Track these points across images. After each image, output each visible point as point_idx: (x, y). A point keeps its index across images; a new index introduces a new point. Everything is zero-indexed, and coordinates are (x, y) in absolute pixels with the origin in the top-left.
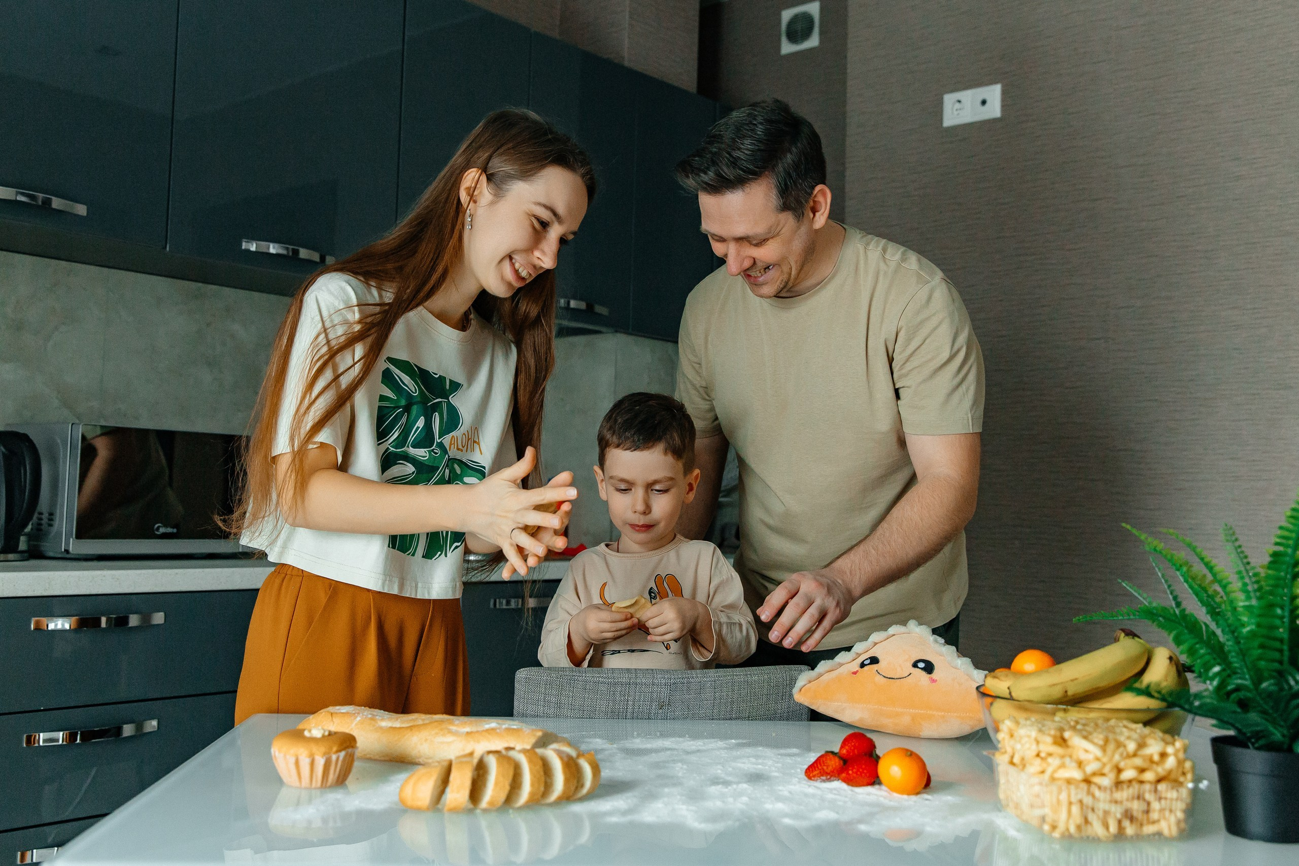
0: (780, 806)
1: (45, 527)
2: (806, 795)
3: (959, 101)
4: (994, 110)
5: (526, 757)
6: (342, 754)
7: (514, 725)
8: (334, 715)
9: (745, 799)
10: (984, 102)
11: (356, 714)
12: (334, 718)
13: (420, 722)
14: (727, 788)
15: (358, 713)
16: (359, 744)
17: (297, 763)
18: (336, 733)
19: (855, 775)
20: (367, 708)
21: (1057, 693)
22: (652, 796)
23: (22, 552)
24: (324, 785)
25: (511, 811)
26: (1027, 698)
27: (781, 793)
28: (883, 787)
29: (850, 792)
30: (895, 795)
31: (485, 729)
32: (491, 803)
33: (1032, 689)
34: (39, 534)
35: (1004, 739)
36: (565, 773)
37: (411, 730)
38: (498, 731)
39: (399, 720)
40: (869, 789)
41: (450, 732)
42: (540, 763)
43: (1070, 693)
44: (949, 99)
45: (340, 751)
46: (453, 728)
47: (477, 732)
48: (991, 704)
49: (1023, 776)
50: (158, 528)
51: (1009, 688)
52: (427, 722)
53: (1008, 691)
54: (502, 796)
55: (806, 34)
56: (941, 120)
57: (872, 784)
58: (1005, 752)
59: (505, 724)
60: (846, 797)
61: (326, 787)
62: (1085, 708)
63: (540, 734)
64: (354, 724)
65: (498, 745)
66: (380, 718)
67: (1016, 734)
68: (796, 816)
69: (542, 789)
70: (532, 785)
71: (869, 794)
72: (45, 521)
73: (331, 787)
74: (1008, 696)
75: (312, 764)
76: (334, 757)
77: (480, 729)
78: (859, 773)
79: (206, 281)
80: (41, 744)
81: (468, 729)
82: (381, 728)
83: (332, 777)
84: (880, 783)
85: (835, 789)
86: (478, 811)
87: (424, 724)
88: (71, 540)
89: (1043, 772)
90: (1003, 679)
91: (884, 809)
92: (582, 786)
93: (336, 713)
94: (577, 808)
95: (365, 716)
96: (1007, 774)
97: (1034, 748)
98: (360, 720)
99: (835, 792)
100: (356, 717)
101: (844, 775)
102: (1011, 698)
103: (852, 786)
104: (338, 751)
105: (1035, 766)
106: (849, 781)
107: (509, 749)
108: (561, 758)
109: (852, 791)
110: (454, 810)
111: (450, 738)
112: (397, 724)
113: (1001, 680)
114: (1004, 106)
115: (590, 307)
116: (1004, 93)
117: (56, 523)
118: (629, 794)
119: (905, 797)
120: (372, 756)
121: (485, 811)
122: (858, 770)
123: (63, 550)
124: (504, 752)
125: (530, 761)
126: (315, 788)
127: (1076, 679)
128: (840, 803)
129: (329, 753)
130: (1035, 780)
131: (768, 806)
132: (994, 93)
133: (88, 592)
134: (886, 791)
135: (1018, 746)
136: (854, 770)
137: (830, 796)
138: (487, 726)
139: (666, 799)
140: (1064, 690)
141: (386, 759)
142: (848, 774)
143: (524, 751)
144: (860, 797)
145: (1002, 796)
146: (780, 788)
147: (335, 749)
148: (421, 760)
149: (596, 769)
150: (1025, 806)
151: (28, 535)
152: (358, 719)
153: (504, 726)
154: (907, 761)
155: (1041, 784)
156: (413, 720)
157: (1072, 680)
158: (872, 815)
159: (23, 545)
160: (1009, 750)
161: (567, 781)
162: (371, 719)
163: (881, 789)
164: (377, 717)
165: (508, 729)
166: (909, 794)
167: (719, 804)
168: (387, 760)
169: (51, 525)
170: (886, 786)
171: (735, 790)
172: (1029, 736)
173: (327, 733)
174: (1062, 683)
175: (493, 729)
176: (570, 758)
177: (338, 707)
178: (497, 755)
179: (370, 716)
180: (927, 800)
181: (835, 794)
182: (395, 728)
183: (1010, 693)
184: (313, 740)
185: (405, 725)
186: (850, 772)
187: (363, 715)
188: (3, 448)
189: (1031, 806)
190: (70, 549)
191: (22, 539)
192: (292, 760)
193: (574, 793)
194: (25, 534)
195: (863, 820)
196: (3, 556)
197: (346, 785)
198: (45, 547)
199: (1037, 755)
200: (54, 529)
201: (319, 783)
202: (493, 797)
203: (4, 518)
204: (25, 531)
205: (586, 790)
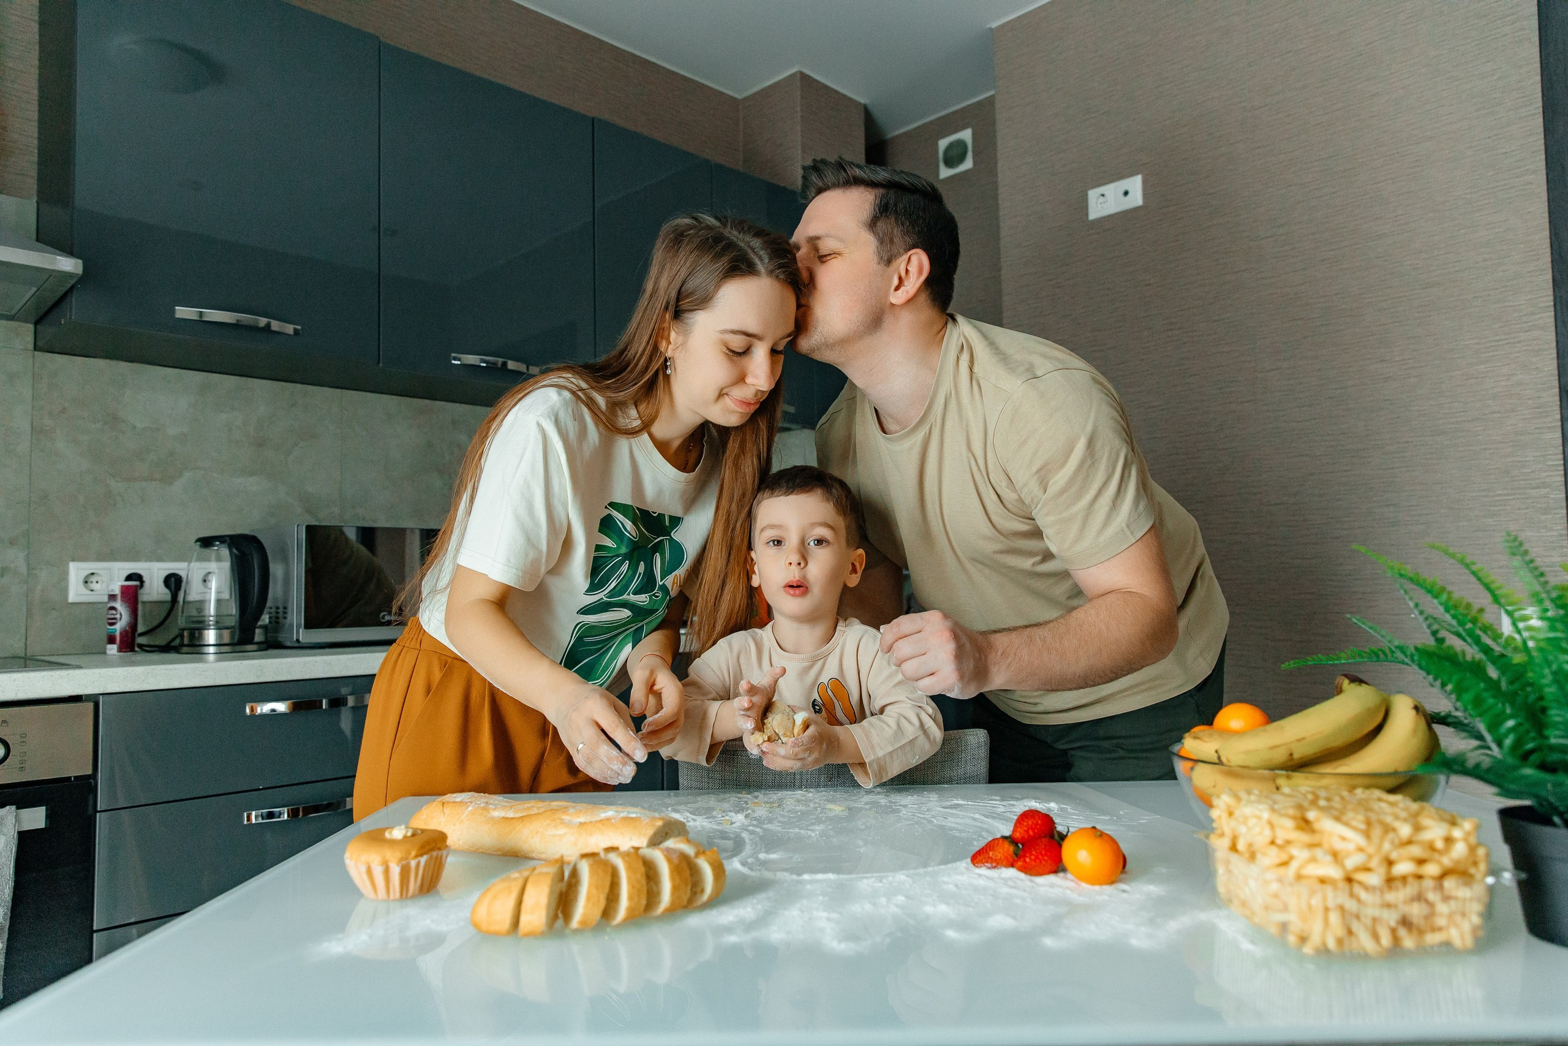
0: (943, 909)
1: (281, 620)
2: (976, 889)
3: (1103, 195)
4: (1137, 198)
5: (625, 861)
6: (423, 860)
7: (633, 813)
8: (445, 806)
9: (901, 899)
10: (1126, 193)
11: (469, 804)
12: (445, 809)
13: (535, 811)
15: (471, 802)
16: (449, 842)
17: (369, 871)
18: (423, 831)
19: (1033, 863)
20: (486, 794)
21: (1280, 756)
22: (791, 896)
23: (257, 643)
24: (404, 896)
25: (608, 930)
26: (1241, 763)
27: (945, 887)
28: (1069, 876)
29: (1028, 883)
30: (1084, 885)
31: (599, 819)
32: (584, 923)
33: (1247, 752)
34: (277, 623)
35: (1220, 817)
36: (672, 878)
37: (523, 821)
38: (613, 821)
39: (513, 809)
40: (1051, 878)
41: (563, 822)
42: (643, 869)
43: (1296, 756)
44: (1093, 194)
45: (422, 855)
46: (566, 818)
47: (589, 823)
48: (1192, 769)
49: (1254, 870)
50: (384, 616)
51: (1216, 752)
52: (541, 810)
53: (1216, 755)
54: (597, 913)
55: (962, 158)
56: (1087, 214)
57: (1055, 872)
58: (1222, 835)
59: (622, 812)
60: (1025, 891)
61: (407, 898)
62: (1315, 773)
63: (660, 823)
64: (465, 815)
65: (598, 842)
66: (493, 807)
67: (1237, 813)
68: (963, 925)
69: (644, 902)
70: (630, 898)
71: (1052, 886)
72: (280, 615)
73: (413, 897)
74: (1217, 761)
75: (387, 872)
76: (413, 863)
77: (594, 819)
78: (1037, 860)
79: (432, 398)
80: (254, 821)
81: (582, 819)
82: (493, 818)
83: (413, 886)
84: (1064, 870)
85: (1010, 879)
86: (567, 931)
87: (538, 814)
88: (301, 630)
89: (1285, 864)
90: (1207, 739)
91: (1073, 908)
92: (703, 891)
93: (448, 802)
94: (695, 921)
95: (475, 806)
96: (1227, 862)
97: (1268, 833)
98: (471, 810)
99: (1010, 883)
100: (469, 806)
101: (1020, 863)
102: (1220, 762)
103: (1031, 875)
104: (420, 854)
105: (1273, 856)
106: (1025, 869)
107: (610, 849)
108: (669, 860)
109: (1031, 881)
110: (531, 935)
111: (561, 831)
112: (511, 814)
113: (1205, 742)
114: (1145, 195)
116: (1144, 182)
117: (289, 616)
118: (762, 896)
119: (1097, 888)
120: (484, 850)
121: (576, 931)
122: (1037, 857)
123: (295, 639)
124: (603, 855)
125: (629, 868)
126: (395, 900)
127: (1304, 739)
128: (1018, 901)
129: (406, 859)
130: (1270, 875)
131: (929, 909)
132: (1135, 184)
133: (300, 678)
134: (1072, 881)
135: (1243, 829)
136: (1033, 857)
137: (1005, 890)
138: (603, 815)
139: (805, 902)
140: (1289, 753)
141: (500, 853)
142: (1025, 861)
143: (625, 855)
144: (1042, 890)
145: (1221, 889)
146: (945, 879)
147: (413, 853)
148: (534, 855)
149: (719, 870)
150: (1257, 905)
151: (265, 628)
152: (470, 808)
153: (622, 815)
154: (1097, 843)
155: (1280, 880)
156: (528, 809)
157: (1299, 740)
158: (1057, 918)
159: (259, 635)
160: (1227, 831)
161: (675, 889)
162: (484, 809)
163: (1066, 878)
164: (491, 806)
165: (625, 819)
166: (1101, 883)
167: (868, 907)
168: (500, 855)
169: (285, 618)
170: (1072, 874)
171: (890, 883)
172: (1259, 818)
173: (409, 834)
174: (1285, 744)
175: (608, 819)
176: (684, 857)
177: (455, 795)
178: (591, 861)
179: (483, 805)
180: (1124, 891)
181: (1011, 887)
182: (507, 818)
183: (1219, 758)
184: (393, 842)
185: (518, 815)
186: (1028, 860)
187: (476, 804)
188: (234, 550)
189: (1267, 908)
190: (301, 639)
191: (257, 631)
192: (363, 869)
193: (690, 901)
194: (261, 627)
195: (1047, 929)
196: (238, 648)
197: (438, 892)
198: (282, 637)
199: (1273, 843)
200: (288, 621)
201: (398, 894)
202: (584, 915)
203: (238, 613)
204: (260, 623)
205: (706, 896)
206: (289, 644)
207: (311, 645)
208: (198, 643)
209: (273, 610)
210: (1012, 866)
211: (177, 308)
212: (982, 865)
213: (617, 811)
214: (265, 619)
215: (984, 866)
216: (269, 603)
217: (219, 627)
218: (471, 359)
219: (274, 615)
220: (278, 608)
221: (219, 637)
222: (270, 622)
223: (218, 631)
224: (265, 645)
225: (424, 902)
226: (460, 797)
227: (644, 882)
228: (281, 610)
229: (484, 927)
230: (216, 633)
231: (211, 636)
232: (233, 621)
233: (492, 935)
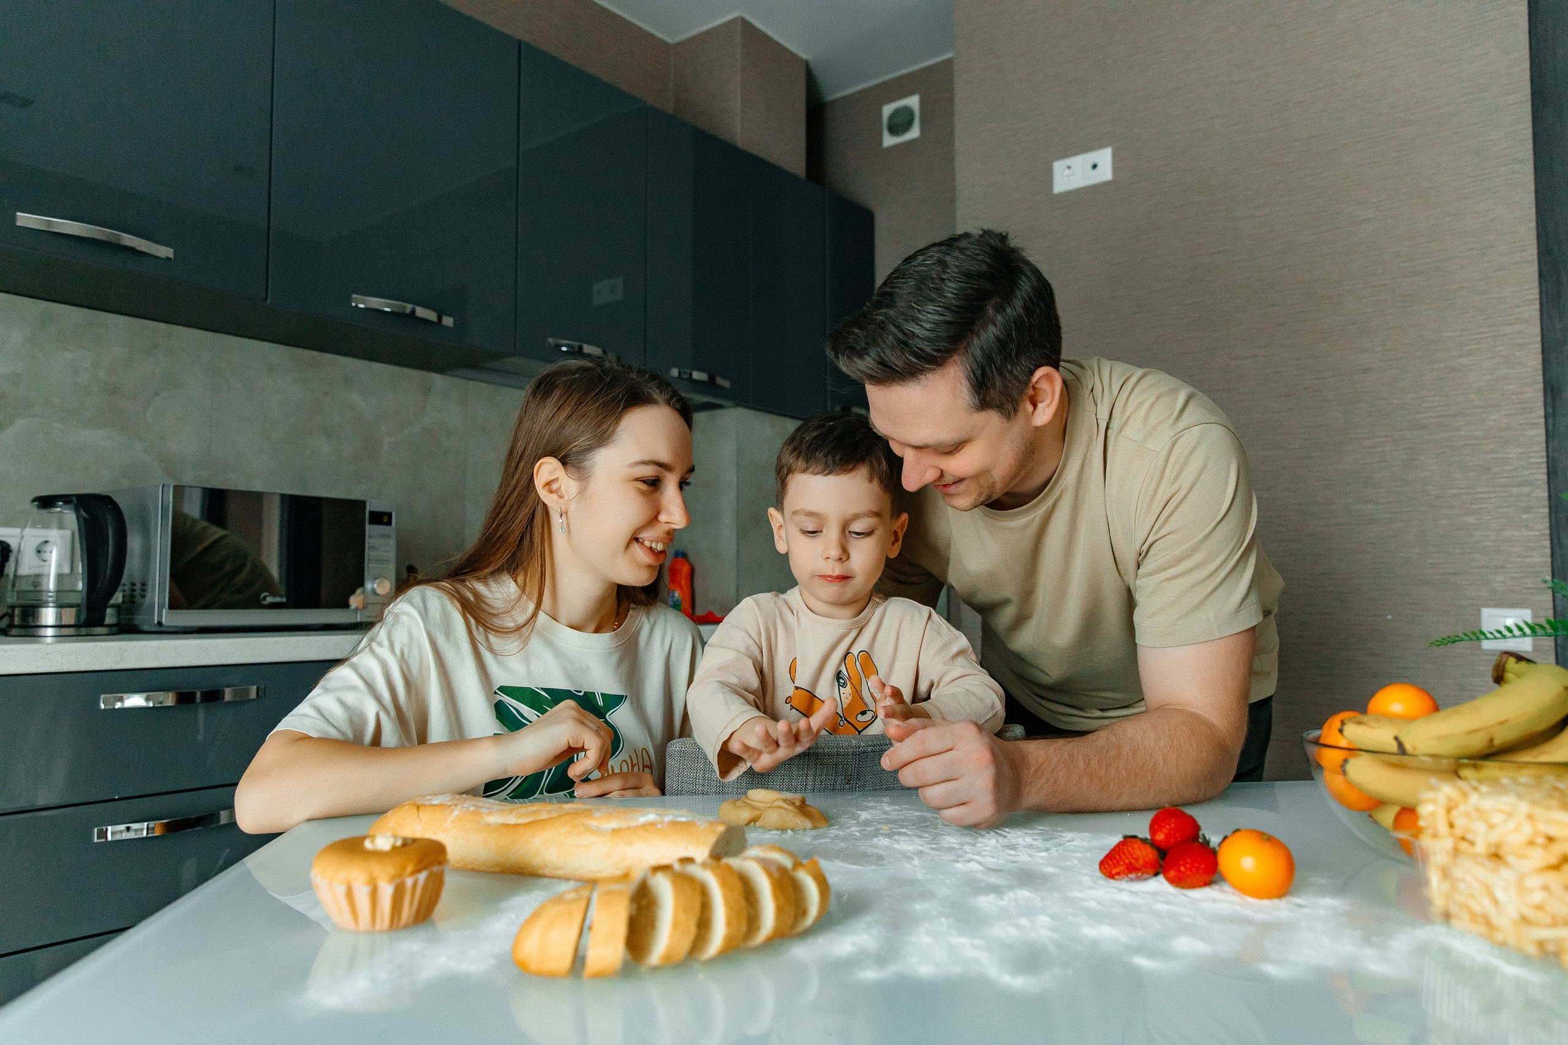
0: (1106, 930)
1: (138, 599)
3: (1069, 167)
4: (1105, 173)
6: (422, 876)
7: (681, 816)
8: (421, 809)
9: (1044, 919)
10: (1095, 166)
11: (453, 807)
12: (421, 814)
13: (545, 816)
14: (1002, 899)
15: (456, 805)
16: (448, 855)
17: (350, 894)
18: (415, 840)
19: (1188, 872)
23: (108, 626)
24: (395, 925)
25: (696, 966)
27: (1086, 904)
28: (1227, 888)
29: (1183, 898)
31: (639, 824)
32: (666, 956)
33: (1440, 738)
34: (131, 605)
35: (1432, 814)
36: (776, 897)
37: (530, 828)
38: (659, 826)
39: (514, 814)
40: (1206, 891)
41: (588, 829)
42: (739, 885)
43: (1497, 742)
44: (1059, 167)
45: (419, 871)
46: (593, 823)
47: (629, 828)
48: (1346, 761)
50: (265, 597)
51: (1396, 738)
52: (554, 815)
53: (1393, 742)
54: (685, 942)
55: (907, 126)
56: (1051, 187)
57: (1209, 883)
59: (667, 815)
60: (1186, 906)
61: (398, 928)
62: (1511, 762)
63: (721, 829)
64: (450, 821)
65: (668, 851)
66: (487, 811)
67: (1464, 807)
68: (1147, 951)
69: (744, 929)
70: (729, 923)
72: (138, 593)
73: (407, 926)
75: (374, 894)
76: (409, 882)
77: (632, 824)
78: (1194, 869)
79: (322, 349)
80: (109, 840)
81: (613, 824)
82: (488, 826)
83: (407, 912)
84: (1223, 879)
85: (1156, 893)
86: (643, 969)
87: (549, 819)
88: (164, 610)
90: (1374, 725)
92: (807, 910)
93: (425, 806)
94: (802, 952)
95: (464, 810)
96: (1448, 869)
99: (1159, 898)
100: (453, 810)
103: (1183, 888)
104: (418, 871)
106: (1179, 881)
107: (687, 860)
108: (769, 874)
109: (1186, 896)
110: (601, 976)
111: (589, 839)
112: (512, 819)
113: (1373, 727)
114: (1115, 169)
115: (712, 379)
116: (1115, 156)
117: (149, 595)
119: (1265, 902)
120: (475, 867)
121: (655, 969)
122: (1192, 866)
123: (156, 622)
124: (677, 867)
125: (724, 884)
126: (381, 931)
127: (1506, 721)
129: (401, 876)
130: (1534, 882)
131: (1088, 932)
132: (1104, 157)
133: (170, 665)
134: (1232, 893)
135: (1481, 827)
136: (1188, 866)
138: (642, 820)
139: (927, 925)
140: (1489, 738)
141: (497, 869)
142: (1179, 871)
143: (707, 867)
144: (1207, 906)
146: (1076, 894)
147: (410, 868)
148: (546, 872)
149: (823, 886)
150: (1505, 920)
151: (117, 607)
152: (456, 813)
153: (667, 819)
154: (1265, 849)
155: (1546, 888)
156: (534, 812)
157: (1501, 723)
159: (110, 616)
161: (779, 910)
162: (474, 813)
163: (1225, 891)
164: (483, 810)
165: (674, 824)
166: (1270, 896)
167: (1011, 930)
168: (498, 872)
169: (143, 596)
170: (1234, 887)
171: (1015, 900)
172: (1511, 812)
173: (399, 843)
174: (1485, 728)
175: (652, 824)
176: (782, 870)
178: (667, 874)
179: (472, 809)
180: (1300, 906)
182: (508, 825)
183: (1401, 745)
184: (378, 855)
185: (527, 820)
186: (1182, 869)
187: (462, 808)
188: (83, 513)
189: (1525, 920)
190: (164, 621)
191: (109, 611)
192: (341, 890)
193: (793, 926)
194: (113, 606)
196: (83, 631)
197: (432, 922)
198: (139, 619)
200: (148, 599)
201: (387, 924)
202: (670, 948)
203: (85, 588)
204: (112, 601)
205: (809, 920)
206: (146, 628)
207: (175, 629)
208: (33, 624)
209: (127, 588)
211: (18, 214)
212: (1125, 876)
213: (658, 815)
214: (118, 598)
215: (1128, 877)
216: (124, 580)
217: (60, 606)
218: (375, 302)
219: (128, 593)
220: (133, 584)
221: (59, 616)
222: (123, 602)
223: (59, 609)
224: (115, 629)
225: (422, 933)
226: (436, 800)
227: (743, 903)
228: (138, 587)
229: (534, 965)
230: (57, 613)
231: (49, 615)
232: (77, 599)
233: (548, 977)
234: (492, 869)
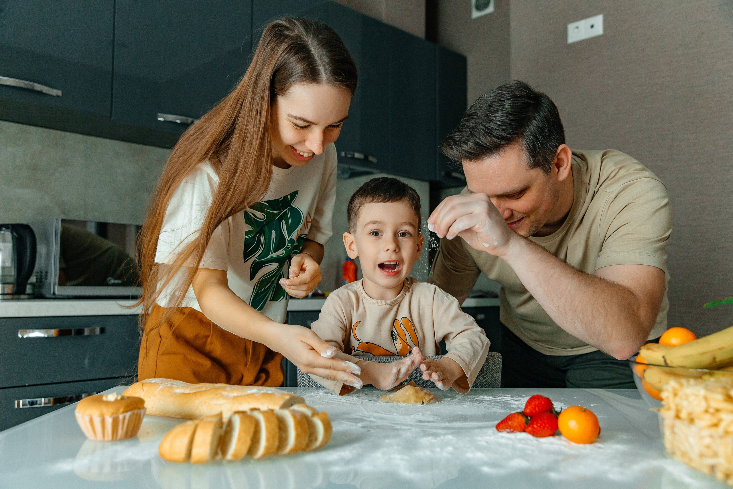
0: (479, 455)
1: (44, 280)
2: (500, 445)
3: (577, 27)
4: (599, 30)
5: (264, 416)
6: (128, 415)
7: (270, 391)
9: (450, 449)
10: (592, 26)
11: (160, 384)
12: (144, 387)
13: (204, 389)
14: (436, 439)
15: (161, 383)
16: (146, 405)
17: (91, 421)
18: (129, 397)
19: (539, 429)
20: (172, 379)
21: (707, 360)
22: (376, 447)
23: (28, 294)
24: (115, 438)
25: (252, 461)
26: (681, 364)
27: (480, 443)
28: (563, 438)
29: (535, 442)
30: (573, 444)
31: (247, 394)
32: (235, 455)
33: (685, 357)
34: (41, 284)
35: (668, 397)
36: (296, 429)
37: (195, 395)
38: (256, 395)
39: (189, 388)
40: (551, 439)
41: (222, 396)
43: (718, 359)
44: (571, 27)
45: (127, 411)
46: (225, 393)
47: (241, 396)
49: (693, 429)
50: (110, 280)
51: (663, 357)
52: (208, 389)
53: (663, 360)
54: (244, 449)
56: (567, 40)
57: (553, 435)
58: (669, 409)
59: (262, 390)
60: (533, 446)
61: (116, 440)
63: (287, 397)
64: (157, 391)
66: (176, 386)
67: (680, 394)
68: (493, 465)
69: (276, 443)
70: (268, 440)
71: (552, 443)
72: (44, 277)
73: (121, 440)
74: (663, 363)
75: (103, 421)
76: (121, 417)
77: (244, 394)
78: (542, 427)
80: (21, 406)
81: (235, 394)
82: (176, 394)
83: (121, 432)
84: (560, 434)
85: (523, 439)
86: (224, 462)
87: (206, 391)
89: (716, 425)
90: (656, 350)
91: (567, 457)
92: (316, 439)
93: (146, 383)
94: (310, 458)
95: (165, 386)
96: (672, 427)
97: (703, 404)
98: (161, 388)
99: (523, 442)
100: (159, 386)
101: (530, 428)
102: (667, 365)
103: (537, 437)
104: (126, 411)
105: (708, 420)
106: (534, 433)
107: (253, 410)
108: (294, 417)
109: (537, 441)
110: (200, 463)
111: (221, 401)
112: (187, 391)
114: (605, 27)
115: (366, 157)
116: (604, 19)
117: (49, 278)
118: (356, 445)
119: (582, 445)
121: (231, 462)
122: (541, 425)
123: (52, 292)
124: (249, 412)
125: (267, 420)
126: (108, 441)
127: (723, 348)
128: (529, 452)
129: (117, 413)
130: (706, 433)
131: (469, 455)
132: (598, 21)
133: (54, 315)
134: (565, 441)
135: (685, 403)
136: (538, 425)
137: (520, 446)
138: (249, 392)
139: (385, 449)
140: (713, 357)
142: (533, 428)
143: (264, 413)
144: (545, 446)
145: (668, 445)
146: (479, 438)
147: (121, 410)
149: (328, 426)
150: (694, 454)
151: (33, 284)
152: (161, 387)
153: (262, 392)
154: (583, 417)
155: (711, 436)
156: (199, 388)
157: (720, 349)
158: (556, 462)
159: (29, 289)
160: (673, 406)
161: (298, 436)
162: (170, 388)
163: (560, 439)
164: (174, 386)
165: (264, 394)
166: (585, 442)
167: (428, 453)
168: (180, 418)
169: (46, 279)
170: (566, 437)
172: (697, 396)
173: (119, 398)
174: (710, 352)
175: (253, 394)
176: (304, 417)
177: (151, 379)
178: (241, 415)
179: (169, 385)
180: (600, 448)
181: (524, 444)
182: (185, 394)
183: (665, 361)
184: (108, 403)
185: (192, 392)
186: (535, 426)
187: (165, 384)
188: (15, 234)
189: (702, 456)
190: (56, 292)
191: (28, 287)
192: (87, 419)
193: (308, 445)
194: (30, 284)
195: (550, 469)
196: (16, 297)
197: (137, 438)
198: (44, 291)
199: (706, 411)
200: (48, 281)
201: (110, 438)
202: (236, 451)
203: (16, 274)
204: (30, 281)
205: (318, 443)
206: (48, 296)
207: (62, 297)
209: (39, 274)
210: (524, 431)
212: (504, 429)
213: (259, 390)
214: (33, 279)
215: (505, 431)
216: (36, 269)
217: (3, 283)
218: (170, 117)
219: (39, 277)
220: (41, 272)
221: (3, 289)
222: (37, 282)
224: (31, 296)
225: (127, 443)
226: (154, 381)
227: (277, 430)
228: (44, 274)
229: (168, 456)
230: (2, 287)
232: (12, 279)
233: (174, 462)
234: (177, 417)
